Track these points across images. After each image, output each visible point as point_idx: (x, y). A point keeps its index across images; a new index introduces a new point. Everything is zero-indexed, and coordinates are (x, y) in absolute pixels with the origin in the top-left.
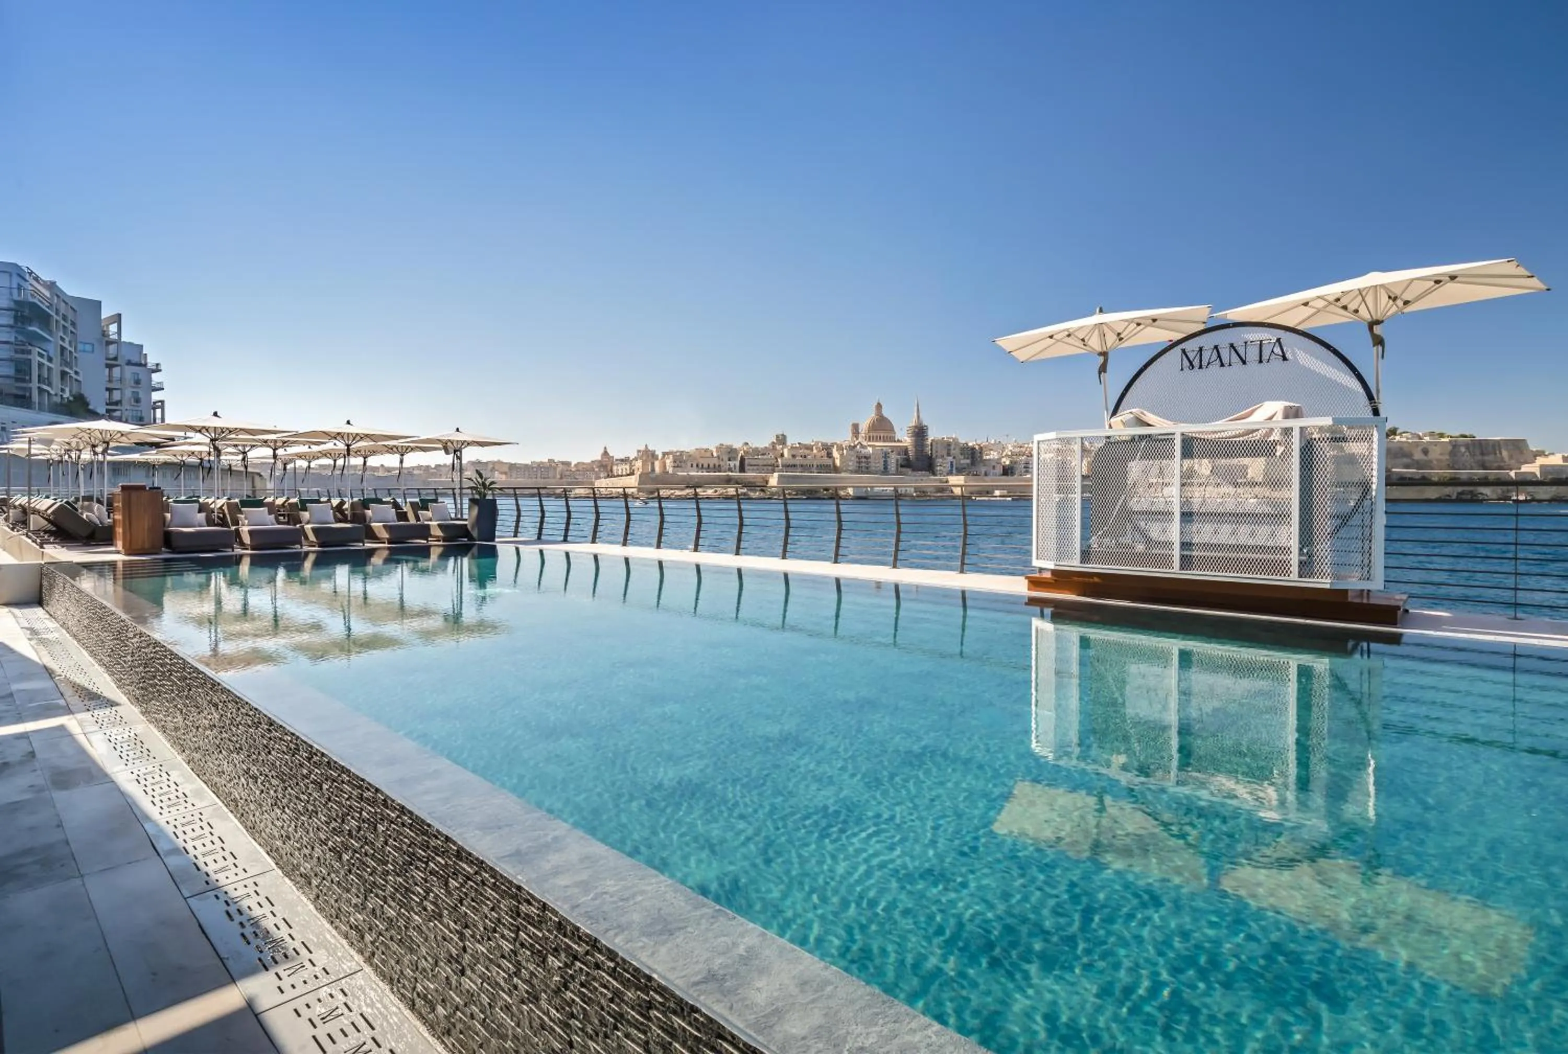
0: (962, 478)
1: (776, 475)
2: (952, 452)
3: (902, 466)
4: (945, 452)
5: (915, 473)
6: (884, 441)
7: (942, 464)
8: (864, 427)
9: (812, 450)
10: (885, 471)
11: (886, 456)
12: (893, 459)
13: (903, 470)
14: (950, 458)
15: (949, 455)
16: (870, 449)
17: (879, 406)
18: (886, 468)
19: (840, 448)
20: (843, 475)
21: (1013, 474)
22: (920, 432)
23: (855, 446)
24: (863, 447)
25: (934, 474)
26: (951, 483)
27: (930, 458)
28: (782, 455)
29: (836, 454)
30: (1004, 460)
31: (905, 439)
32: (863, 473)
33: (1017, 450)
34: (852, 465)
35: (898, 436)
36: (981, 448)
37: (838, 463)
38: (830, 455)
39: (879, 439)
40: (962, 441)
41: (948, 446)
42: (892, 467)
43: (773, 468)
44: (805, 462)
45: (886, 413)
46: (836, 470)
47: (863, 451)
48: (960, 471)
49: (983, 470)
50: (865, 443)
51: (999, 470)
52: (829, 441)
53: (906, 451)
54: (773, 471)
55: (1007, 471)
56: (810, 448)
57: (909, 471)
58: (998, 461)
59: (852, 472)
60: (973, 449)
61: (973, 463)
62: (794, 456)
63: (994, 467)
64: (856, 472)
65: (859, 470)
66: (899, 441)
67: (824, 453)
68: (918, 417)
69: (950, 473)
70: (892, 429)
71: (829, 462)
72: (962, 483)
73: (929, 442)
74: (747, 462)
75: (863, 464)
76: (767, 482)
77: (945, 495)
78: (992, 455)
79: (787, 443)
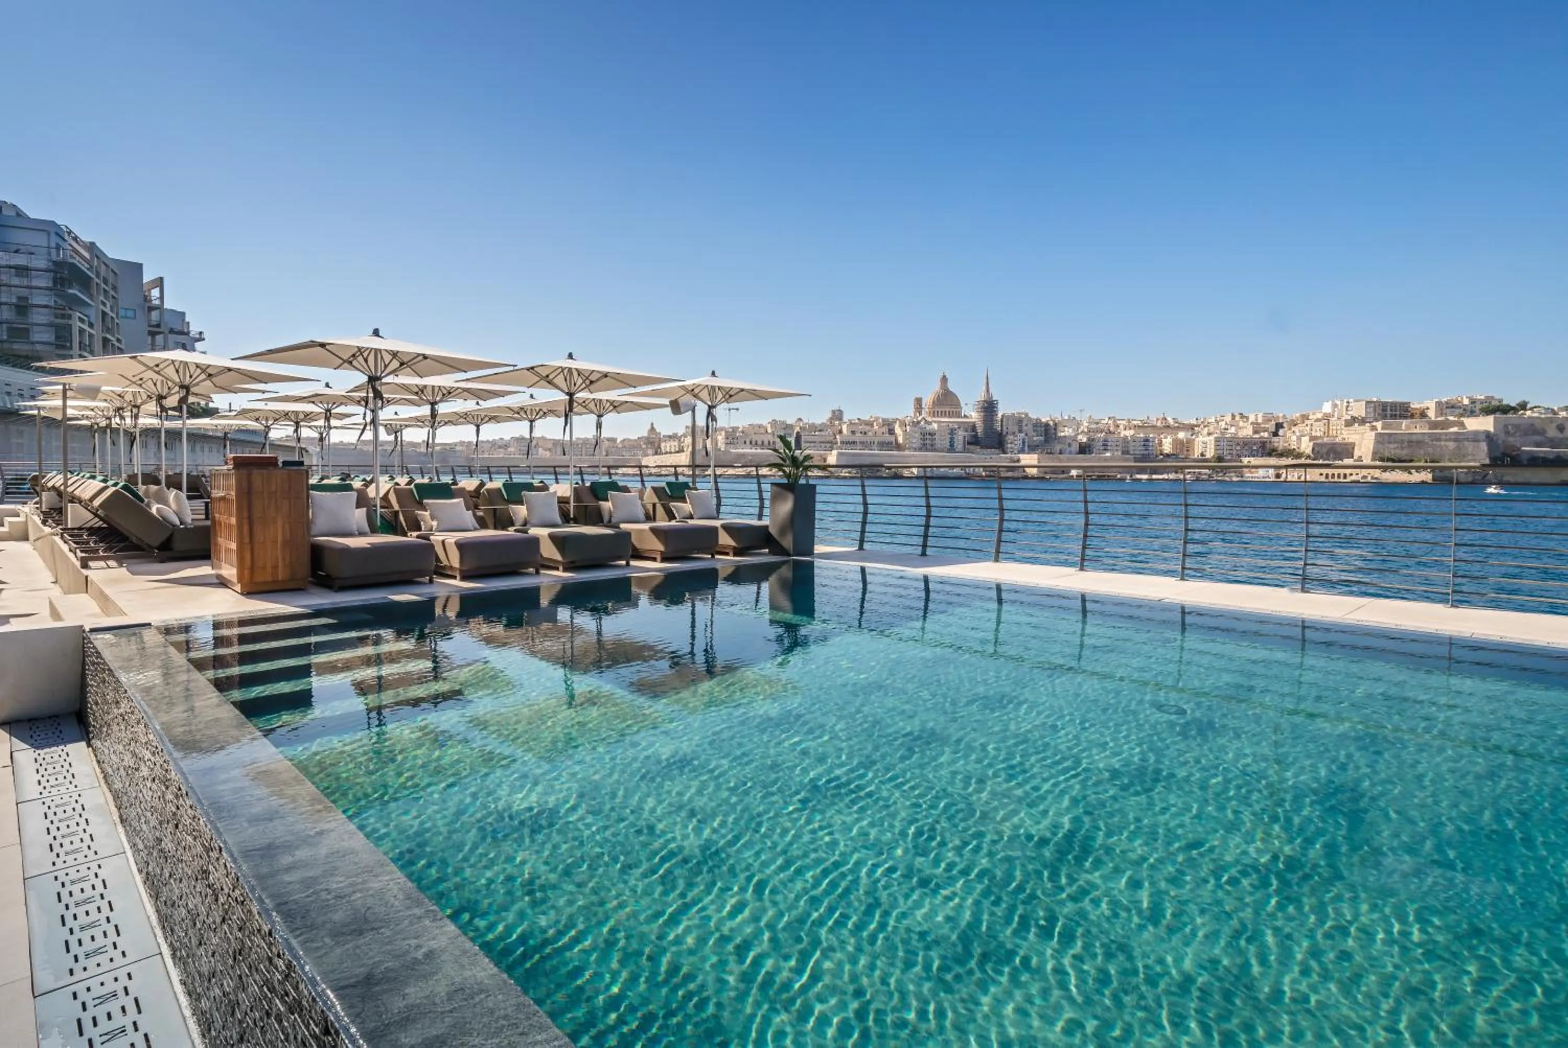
0: (1036, 456)
1: (835, 452)
2: (1025, 428)
3: (969, 443)
4: (1016, 429)
5: (985, 451)
6: (950, 417)
7: (1014, 441)
8: (927, 401)
9: (872, 425)
10: (952, 448)
11: (952, 432)
12: (961, 435)
13: (972, 447)
14: (1023, 435)
15: (1020, 431)
16: (935, 426)
17: (944, 379)
18: (952, 445)
19: (903, 424)
20: (907, 452)
21: (1091, 452)
22: (989, 407)
23: (919, 422)
24: (927, 422)
25: (1005, 453)
26: (1023, 463)
27: (1001, 434)
28: (841, 432)
29: (898, 430)
30: (1080, 437)
31: (974, 415)
32: (927, 450)
33: (1094, 426)
34: (916, 442)
35: (965, 410)
36: (1056, 425)
37: (900, 440)
38: (891, 432)
39: (944, 414)
40: (1033, 416)
41: (1019, 421)
42: (959, 445)
43: (831, 445)
44: (864, 438)
45: (951, 387)
46: (898, 447)
47: (928, 427)
48: (1032, 449)
49: (1058, 448)
50: (929, 419)
51: (1075, 447)
52: (890, 416)
53: (974, 428)
54: (831, 449)
55: (1084, 449)
56: (870, 424)
57: (978, 449)
58: (1074, 439)
59: (915, 450)
60: (1047, 425)
61: (1046, 441)
62: (853, 432)
63: (1070, 445)
64: (920, 449)
65: (923, 447)
66: (965, 416)
67: (885, 429)
68: (988, 391)
69: (1022, 451)
70: (958, 404)
71: (892, 439)
72: (1035, 463)
73: (1000, 415)
74: (803, 439)
75: (928, 442)
76: (825, 460)
77: (1018, 476)
78: (1067, 432)
79: (845, 419)
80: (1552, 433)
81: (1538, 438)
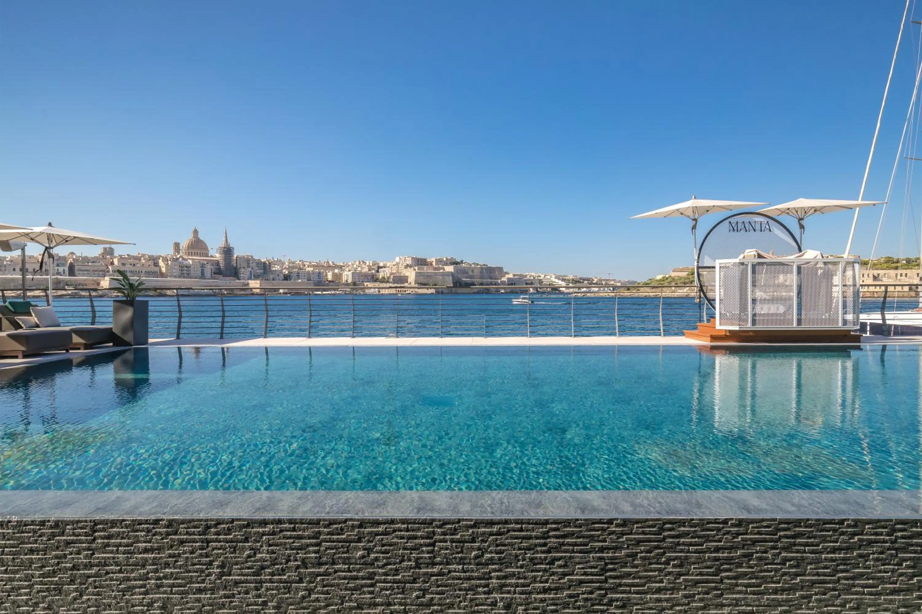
0: (258, 282)
1: (107, 278)
2: (251, 265)
3: (215, 273)
4: (246, 266)
5: (225, 278)
6: (200, 256)
7: (244, 272)
8: (184, 244)
9: (140, 260)
10: (203, 276)
11: (203, 266)
12: (208, 269)
13: (217, 276)
14: (250, 269)
15: (248, 267)
16: (190, 262)
17: (196, 232)
18: (203, 274)
19: (165, 259)
20: (169, 279)
21: (290, 280)
22: (228, 251)
23: (177, 259)
24: (183, 259)
25: (239, 279)
26: (251, 286)
27: (236, 268)
28: (112, 263)
29: (161, 263)
30: (284, 271)
31: (218, 256)
32: (184, 277)
33: (291, 265)
34: (176, 272)
35: (211, 253)
36: (270, 263)
37: (164, 270)
38: (156, 265)
39: (196, 254)
40: (256, 258)
41: (248, 261)
42: (208, 273)
43: (104, 273)
44: (133, 269)
45: (201, 236)
46: (162, 275)
47: (185, 262)
48: (256, 277)
49: (271, 277)
50: (185, 257)
51: (282, 277)
52: (155, 254)
53: (218, 263)
54: (104, 276)
55: (287, 278)
56: (138, 259)
57: (221, 277)
58: (281, 272)
59: (175, 277)
60: (264, 263)
61: (265, 273)
62: (124, 264)
63: (278, 275)
64: (179, 277)
65: (182, 276)
66: (212, 256)
67: (151, 263)
68: (227, 241)
69: (250, 278)
70: (206, 248)
71: (157, 269)
72: (258, 286)
73: (235, 256)
74: (76, 268)
75: (185, 272)
76: (98, 284)
77: (247, 293)
78: (277, 268)
79: (116, 254)
80: (470, 273)
81: (466, 275)
